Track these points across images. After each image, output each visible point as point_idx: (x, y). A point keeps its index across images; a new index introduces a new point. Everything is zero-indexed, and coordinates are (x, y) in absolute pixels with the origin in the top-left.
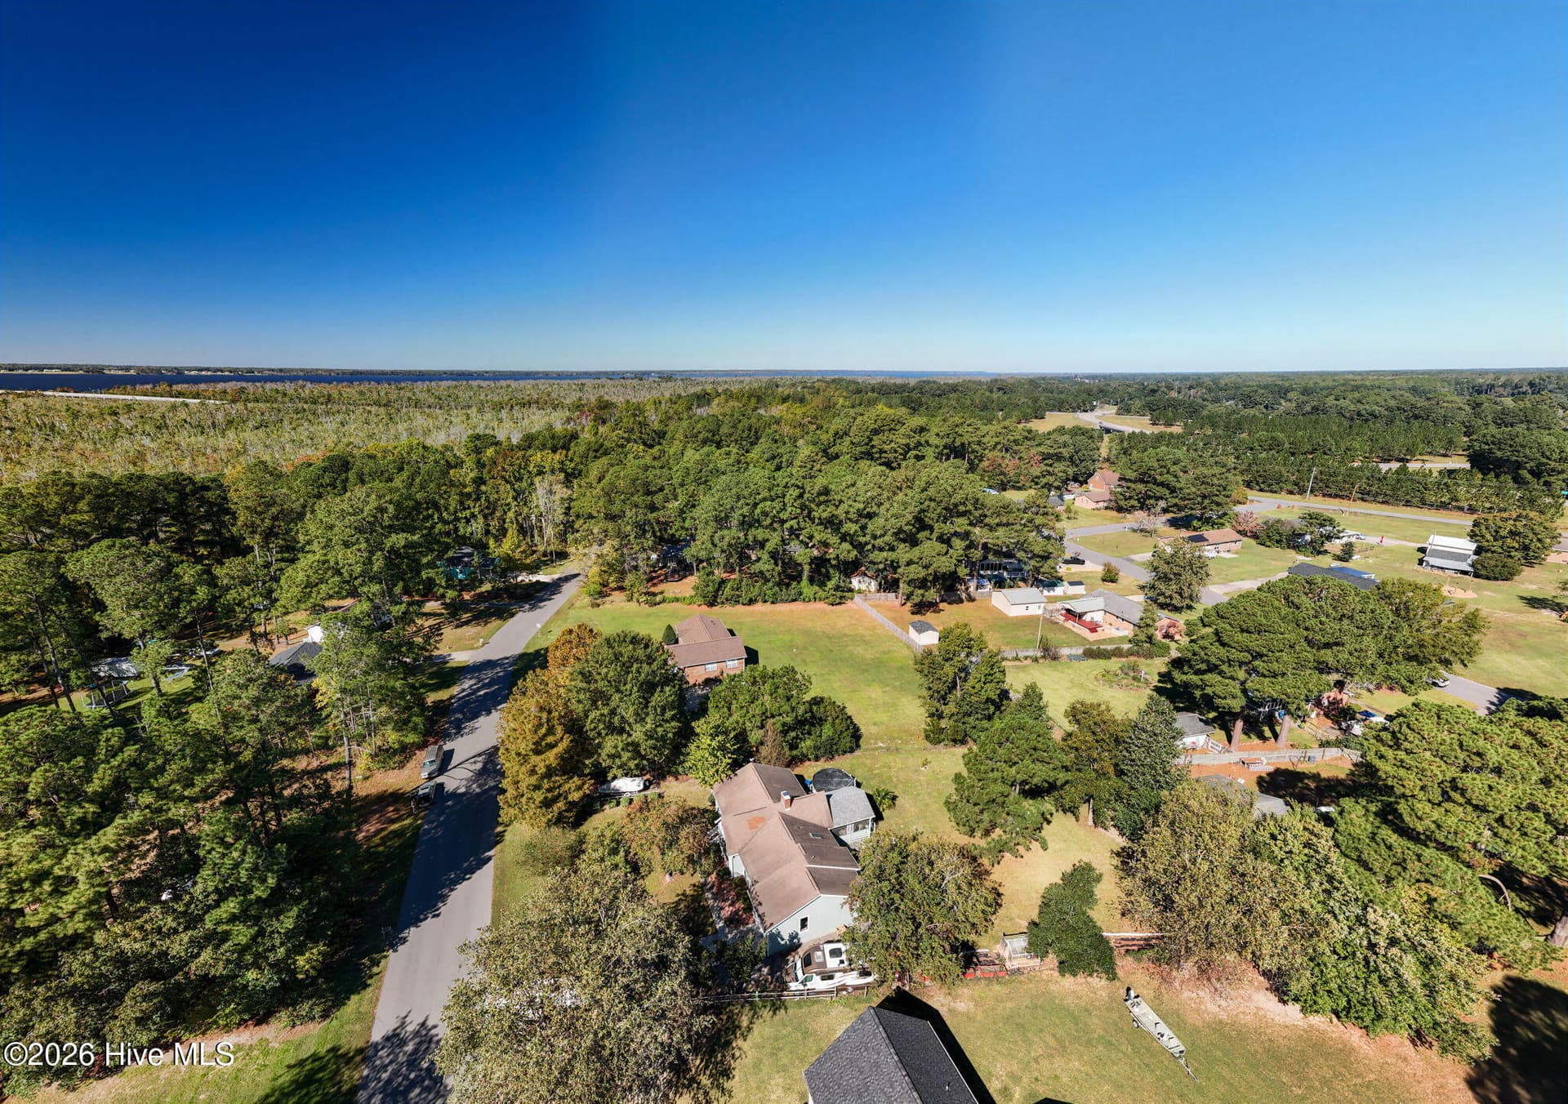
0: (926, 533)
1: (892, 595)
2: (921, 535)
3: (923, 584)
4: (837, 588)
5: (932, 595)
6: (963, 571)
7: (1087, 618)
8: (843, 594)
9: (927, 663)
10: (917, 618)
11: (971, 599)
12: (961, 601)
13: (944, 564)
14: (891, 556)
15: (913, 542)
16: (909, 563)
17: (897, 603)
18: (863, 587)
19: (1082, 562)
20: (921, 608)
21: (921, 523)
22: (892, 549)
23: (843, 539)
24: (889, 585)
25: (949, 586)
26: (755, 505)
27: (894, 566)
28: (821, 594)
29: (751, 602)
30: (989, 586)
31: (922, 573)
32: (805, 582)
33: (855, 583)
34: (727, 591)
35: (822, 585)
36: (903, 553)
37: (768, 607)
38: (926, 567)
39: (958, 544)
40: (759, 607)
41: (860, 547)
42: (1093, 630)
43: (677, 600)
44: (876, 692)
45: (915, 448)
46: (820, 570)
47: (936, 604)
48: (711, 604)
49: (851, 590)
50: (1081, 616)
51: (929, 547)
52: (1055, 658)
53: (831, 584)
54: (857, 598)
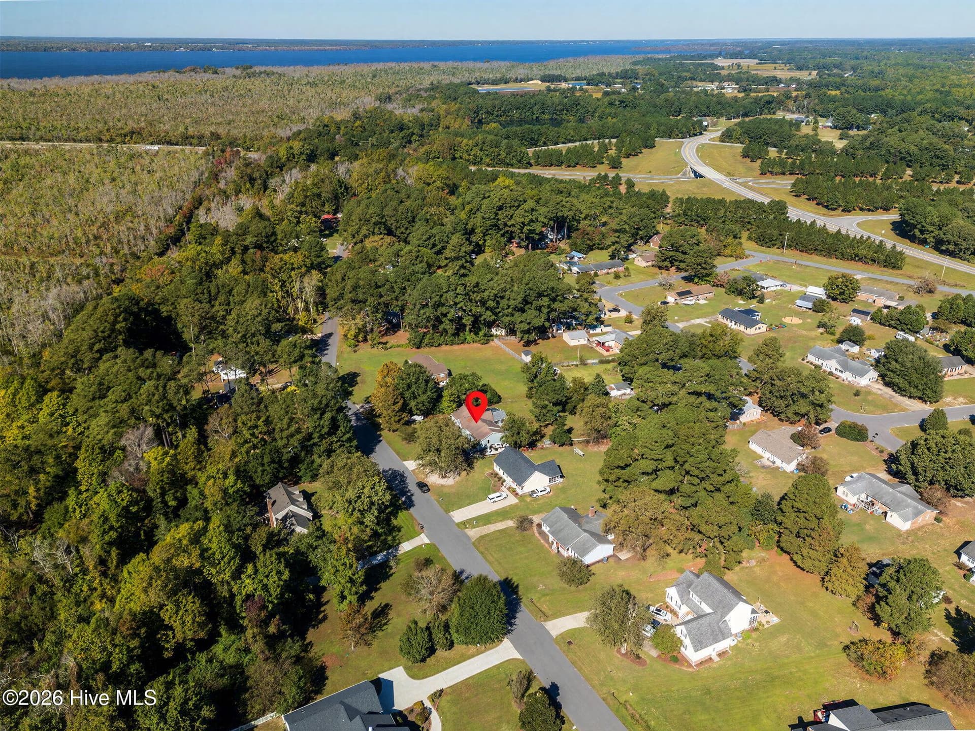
0: (529, 306)
1: (513, 337)
2: (526, 307)
3: (528, 332)
4: (485, 335)
5: (533, 336)
6: (547, 324)
7: (607, 344)
8: (489, 337)
9: (526, 368)
10: (526, 348)
11: (554, 337)
12: (549, 338)
13: (538, 322)
14: (512, 319)
15: (522, 311)
16: (521, 322)
17: (517, 341)
18: (498, 333)
19: (619, 311)
20: (528, 343)
21: (526, 302)
22: (512, 315)
23: (487, 309)
24: (512, 332)
25: (543, 332)
26: (441, 296)
27: (514, 324)
28: (477, 339)
29: (440, 345)
30: (563, 328)
31: (527, 327)
32: (467, 333)
33: (494, 331)
34: (426, 341)
35: (477, 334)
36: (518, 317)
37: (448, 348)
38: (529, 324)
39: (545, 310)
40: (444, 347)
41: (496, 314)
42: (608, 351)
43: (398, 346)
44: (506, 383)
45: (529, 224)
46: (476, 327)
47: (535, 340)
48: (418, 348)
49: (492, 336)
50: (603, 344)
51: (531, 313)
52: (585, 365)
53: (481, 333)
54: (495, 340)
